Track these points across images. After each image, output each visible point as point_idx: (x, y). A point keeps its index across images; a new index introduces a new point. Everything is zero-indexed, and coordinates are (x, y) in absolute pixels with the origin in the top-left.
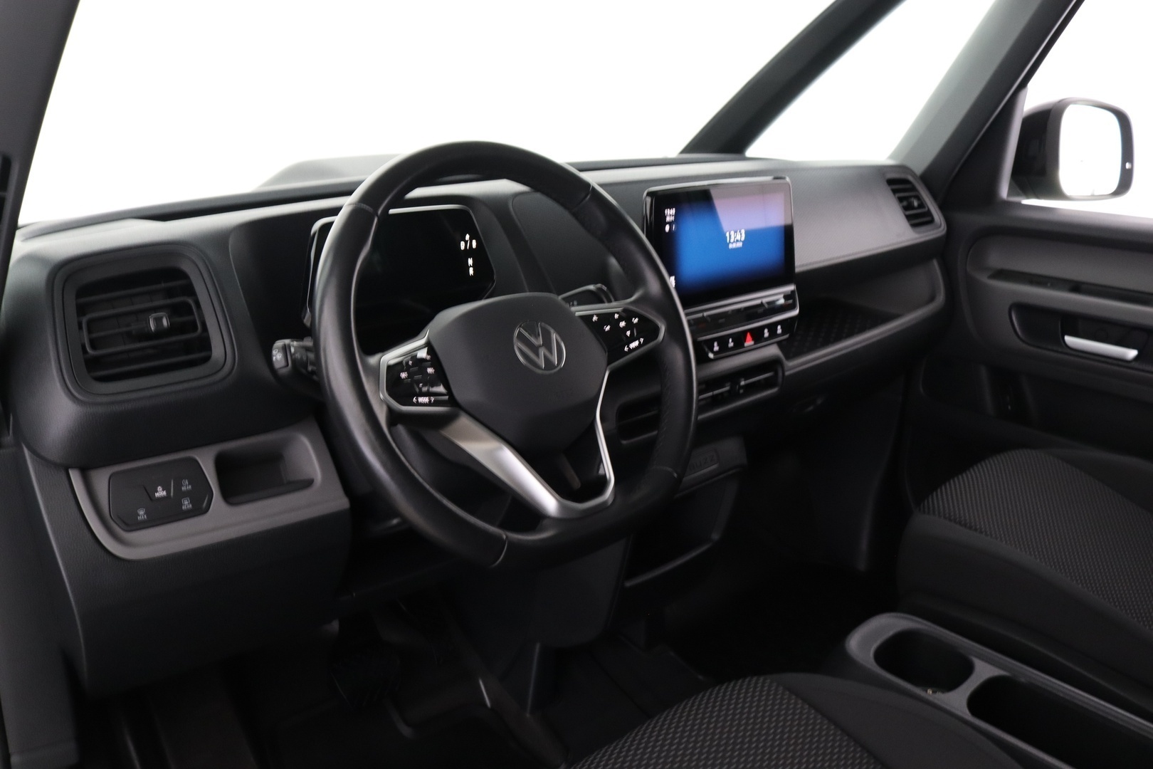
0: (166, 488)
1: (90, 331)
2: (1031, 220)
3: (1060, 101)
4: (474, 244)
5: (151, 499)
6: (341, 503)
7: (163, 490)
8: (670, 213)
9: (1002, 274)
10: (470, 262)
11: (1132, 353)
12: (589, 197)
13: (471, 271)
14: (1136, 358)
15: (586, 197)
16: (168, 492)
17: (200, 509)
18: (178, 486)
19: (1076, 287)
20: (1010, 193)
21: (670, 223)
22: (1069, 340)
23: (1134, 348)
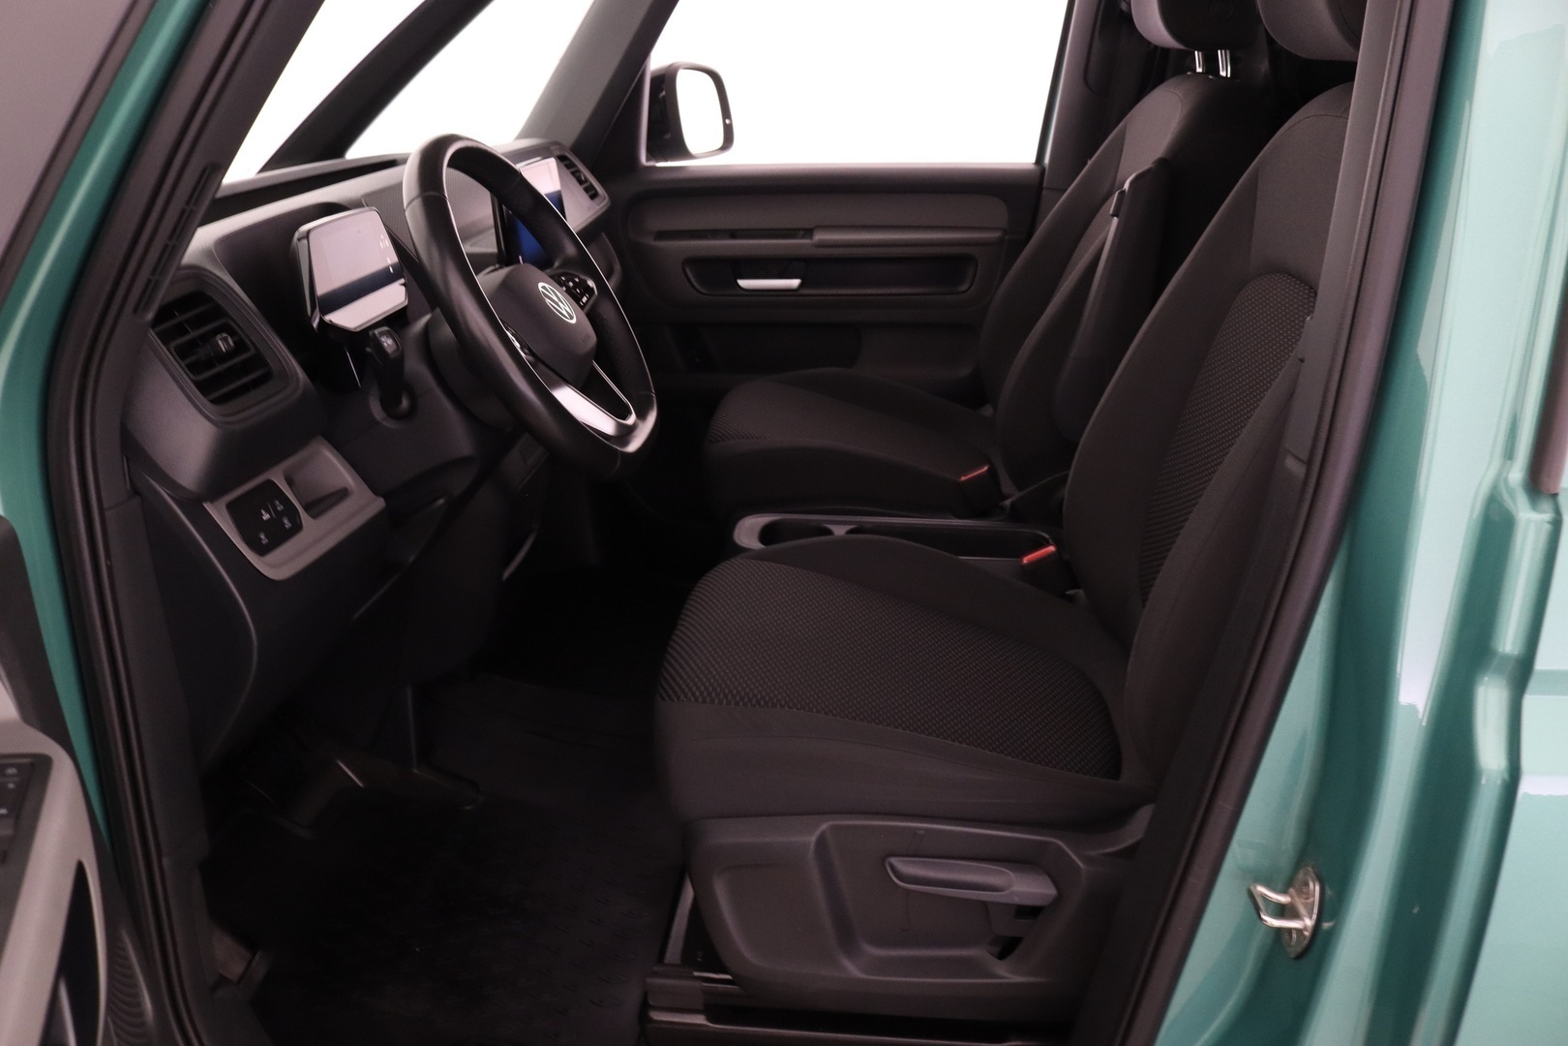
0: (268, 511)
1: (182, 359)
2: (673, 181)
3: (670, 66)
5: (263, 523)
6: (378, 504)
7: (266, 513)
9: (662, 235)
11: (795, 283)
14: (801, 286)
16: (271, 515)
17: (297, 527)
18: (275, 507)
19: (733, 234)
20: (648, 160)
22: (743, 283)
23: (797, 278)
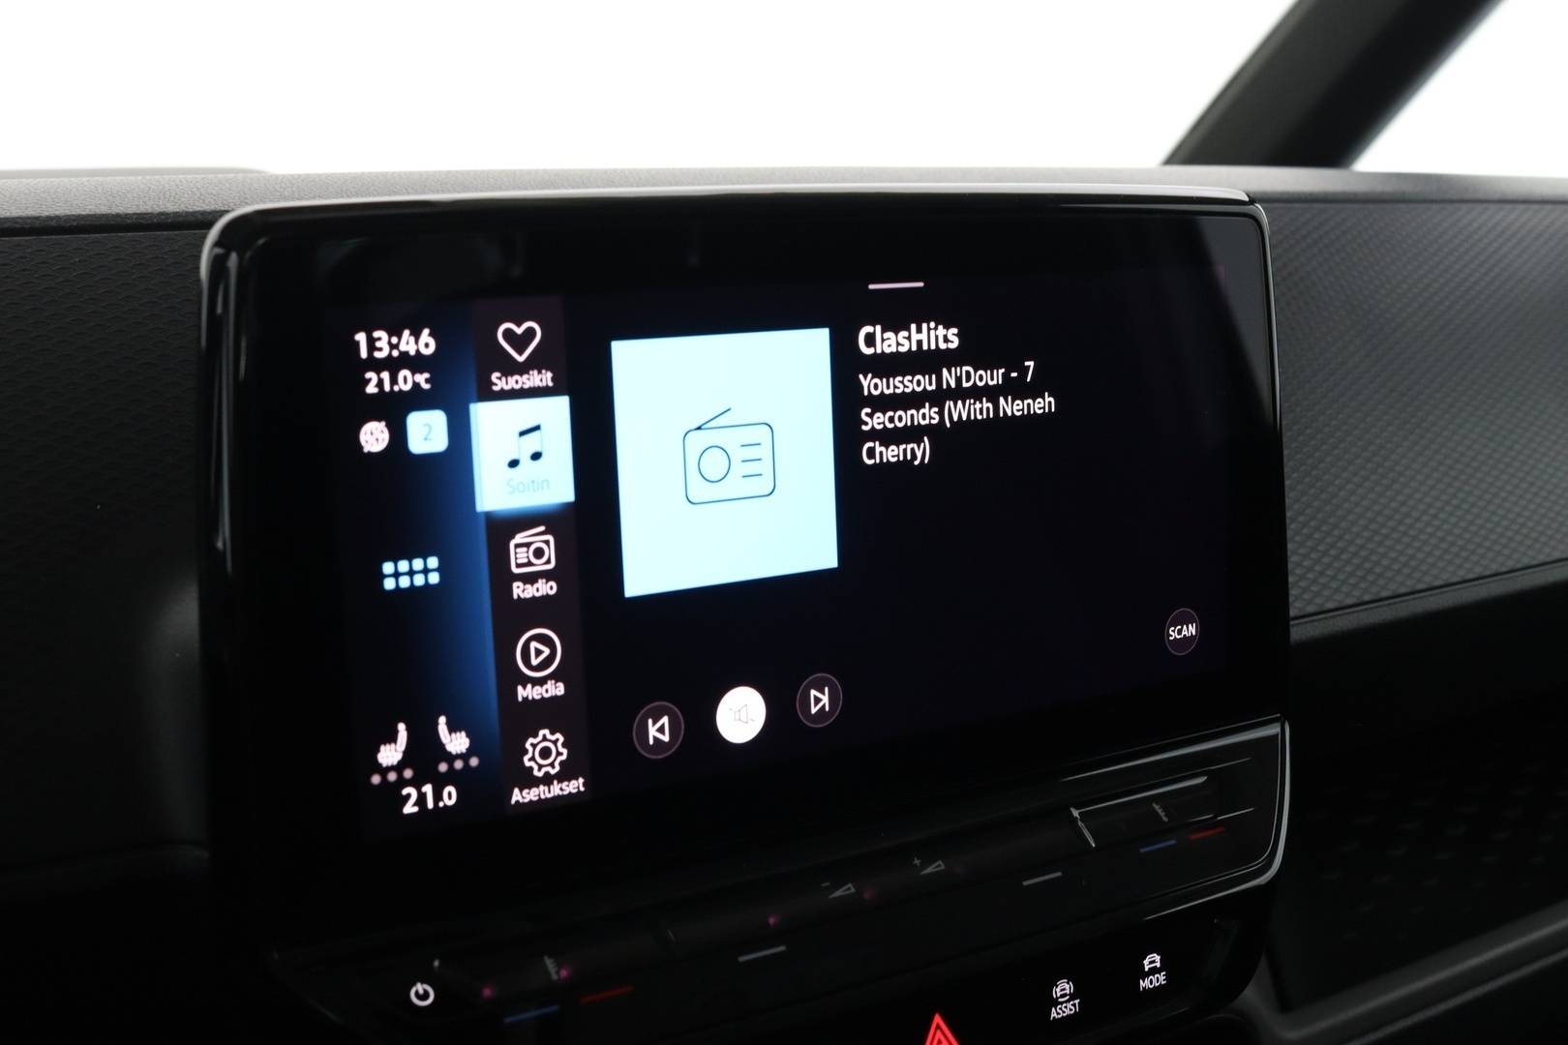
8: (394, 354)
21: (387, 408)
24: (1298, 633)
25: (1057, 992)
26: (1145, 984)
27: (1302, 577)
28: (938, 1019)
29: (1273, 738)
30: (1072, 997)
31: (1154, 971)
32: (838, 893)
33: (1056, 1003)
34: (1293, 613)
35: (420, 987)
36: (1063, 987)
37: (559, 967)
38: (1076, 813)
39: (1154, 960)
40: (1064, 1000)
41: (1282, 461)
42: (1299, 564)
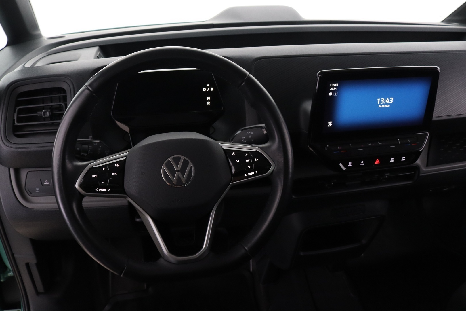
1: (18, 114)
4: (212, 89)
5: (42, 185)
7: (48, 182)
8: (334, 86)
10: (208, 98)
12: (244, 83)
13: (208, 103)
15: (242, 83)
16: (50, 183)
21: (332, 91)
24: (434, 119)
25: (391, 159)
26: (402, 160)
27: (437, 108)
28: (378, 159)
29: (427, 133)
30: (393, 160)
31: (404, 159)
32: (369, 145)
33: (391, 160)
34: (434, 116)
35: (326, 148)
36: (392, 159)
37: (339, 147)
38: (398, 140)
39: (404, 157)
40: (392, 160)
41: (436, 96)
42: (435, 111)
